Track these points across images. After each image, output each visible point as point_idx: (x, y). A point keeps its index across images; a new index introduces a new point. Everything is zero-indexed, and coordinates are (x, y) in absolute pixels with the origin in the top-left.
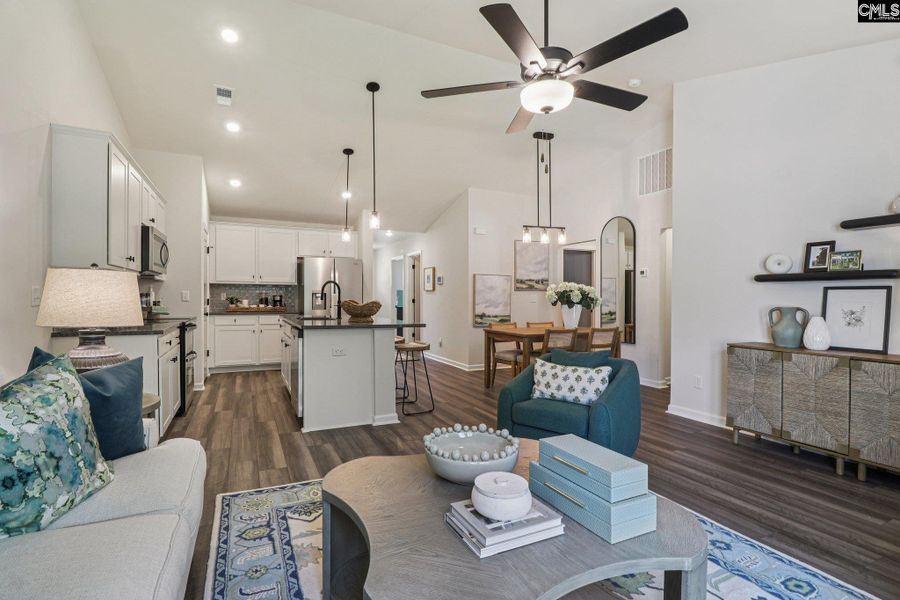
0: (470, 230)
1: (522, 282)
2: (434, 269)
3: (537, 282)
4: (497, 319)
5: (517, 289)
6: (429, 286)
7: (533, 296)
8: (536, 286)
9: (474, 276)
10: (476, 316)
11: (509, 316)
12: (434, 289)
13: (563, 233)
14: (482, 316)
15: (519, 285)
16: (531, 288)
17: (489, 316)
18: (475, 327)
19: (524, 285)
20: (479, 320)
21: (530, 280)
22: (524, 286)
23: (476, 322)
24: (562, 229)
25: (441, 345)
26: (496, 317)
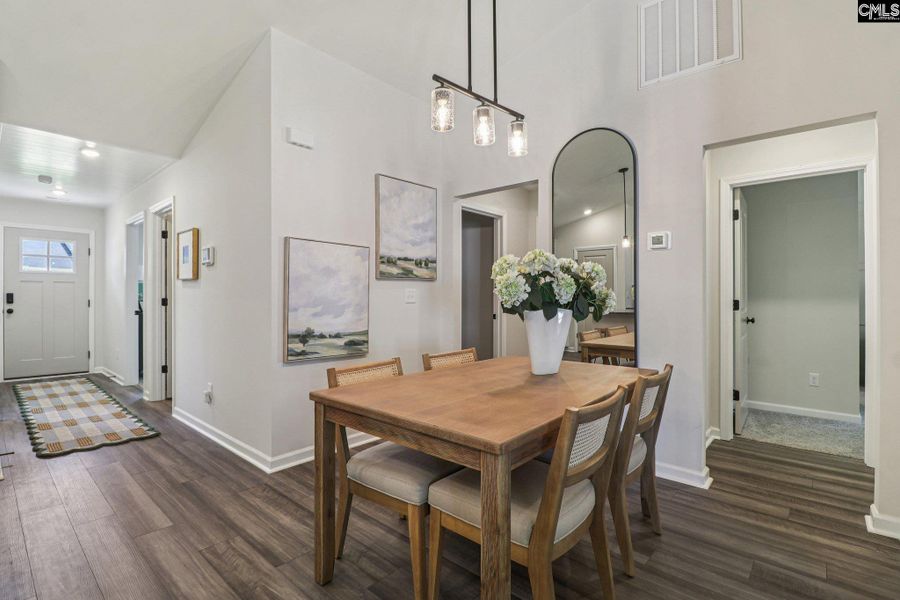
0: (276, 133)
1: (390, 262)
2: (197, 233)
3: (418, 263)
4: (341, 342)
5: (382, 276)
6: (186, 271)
7: (410, 290)
8: (418, 271)
9: (287, 240)
10: (291, 337)
11: (366, 333)
12: (196, 276)
13: (520, 127)
14: (305, 337)
15: (384, 268)
16: (407, 275)
17: (322, 336)
18: (287, 362)
19: (395, 269)
20: (298, 347)
21: (406, 259)
22: (395, 271)
23: (290, 353)
24: (519, 116)
25: (210, 398)
26: (338, 336)
